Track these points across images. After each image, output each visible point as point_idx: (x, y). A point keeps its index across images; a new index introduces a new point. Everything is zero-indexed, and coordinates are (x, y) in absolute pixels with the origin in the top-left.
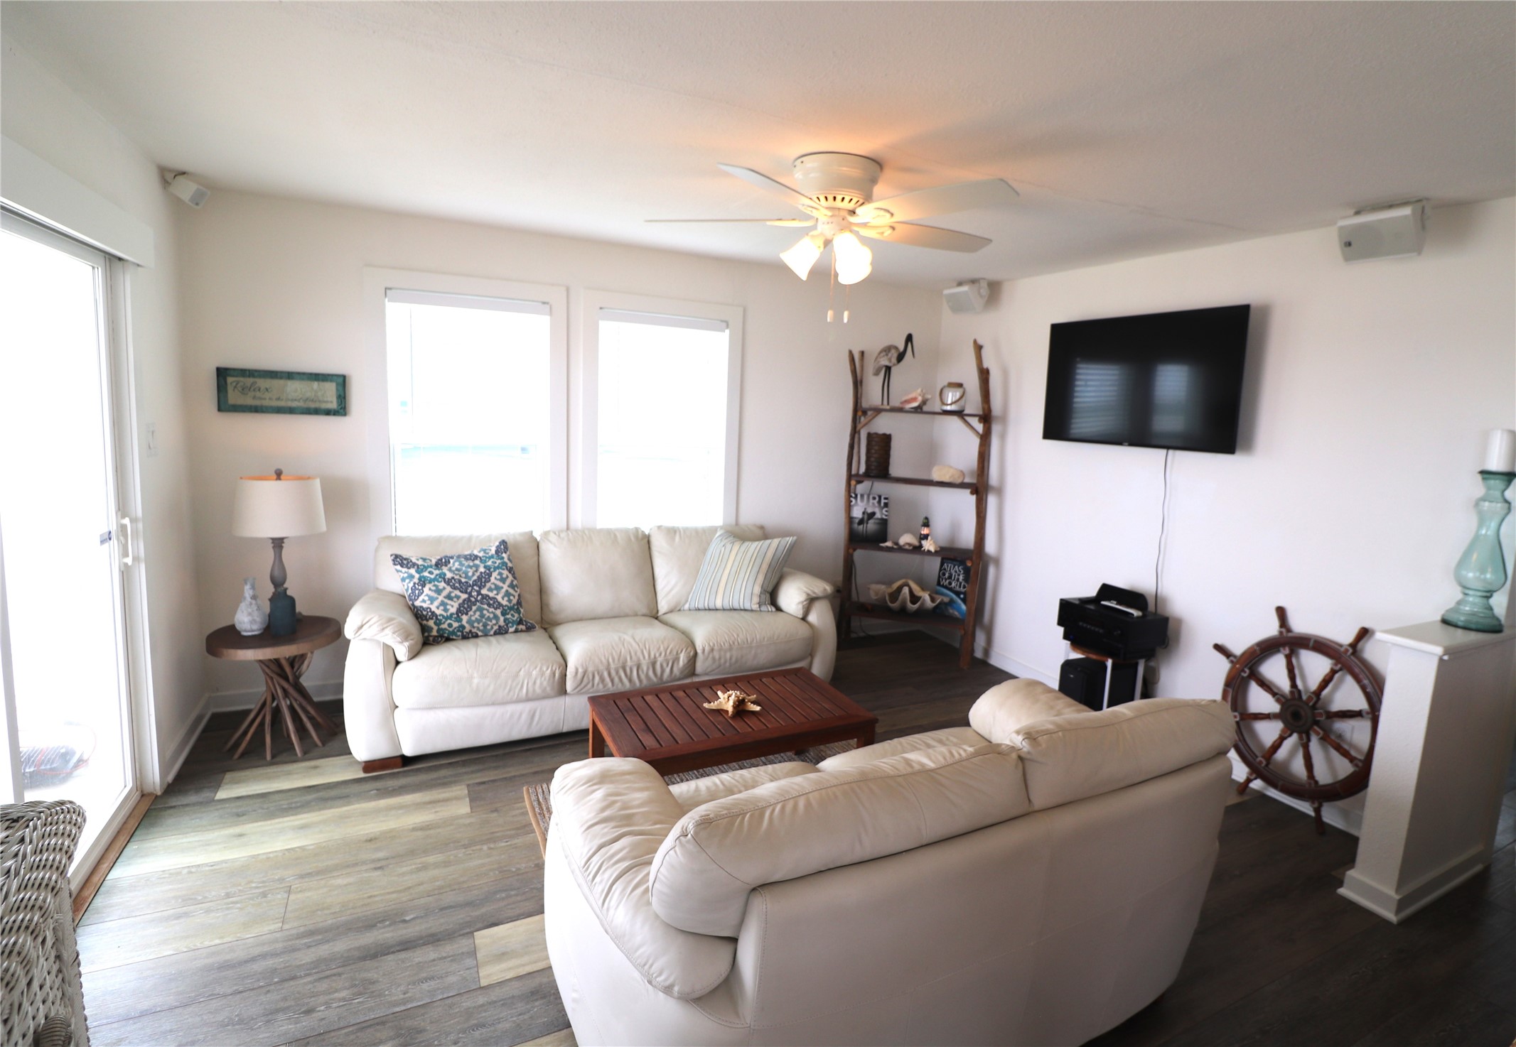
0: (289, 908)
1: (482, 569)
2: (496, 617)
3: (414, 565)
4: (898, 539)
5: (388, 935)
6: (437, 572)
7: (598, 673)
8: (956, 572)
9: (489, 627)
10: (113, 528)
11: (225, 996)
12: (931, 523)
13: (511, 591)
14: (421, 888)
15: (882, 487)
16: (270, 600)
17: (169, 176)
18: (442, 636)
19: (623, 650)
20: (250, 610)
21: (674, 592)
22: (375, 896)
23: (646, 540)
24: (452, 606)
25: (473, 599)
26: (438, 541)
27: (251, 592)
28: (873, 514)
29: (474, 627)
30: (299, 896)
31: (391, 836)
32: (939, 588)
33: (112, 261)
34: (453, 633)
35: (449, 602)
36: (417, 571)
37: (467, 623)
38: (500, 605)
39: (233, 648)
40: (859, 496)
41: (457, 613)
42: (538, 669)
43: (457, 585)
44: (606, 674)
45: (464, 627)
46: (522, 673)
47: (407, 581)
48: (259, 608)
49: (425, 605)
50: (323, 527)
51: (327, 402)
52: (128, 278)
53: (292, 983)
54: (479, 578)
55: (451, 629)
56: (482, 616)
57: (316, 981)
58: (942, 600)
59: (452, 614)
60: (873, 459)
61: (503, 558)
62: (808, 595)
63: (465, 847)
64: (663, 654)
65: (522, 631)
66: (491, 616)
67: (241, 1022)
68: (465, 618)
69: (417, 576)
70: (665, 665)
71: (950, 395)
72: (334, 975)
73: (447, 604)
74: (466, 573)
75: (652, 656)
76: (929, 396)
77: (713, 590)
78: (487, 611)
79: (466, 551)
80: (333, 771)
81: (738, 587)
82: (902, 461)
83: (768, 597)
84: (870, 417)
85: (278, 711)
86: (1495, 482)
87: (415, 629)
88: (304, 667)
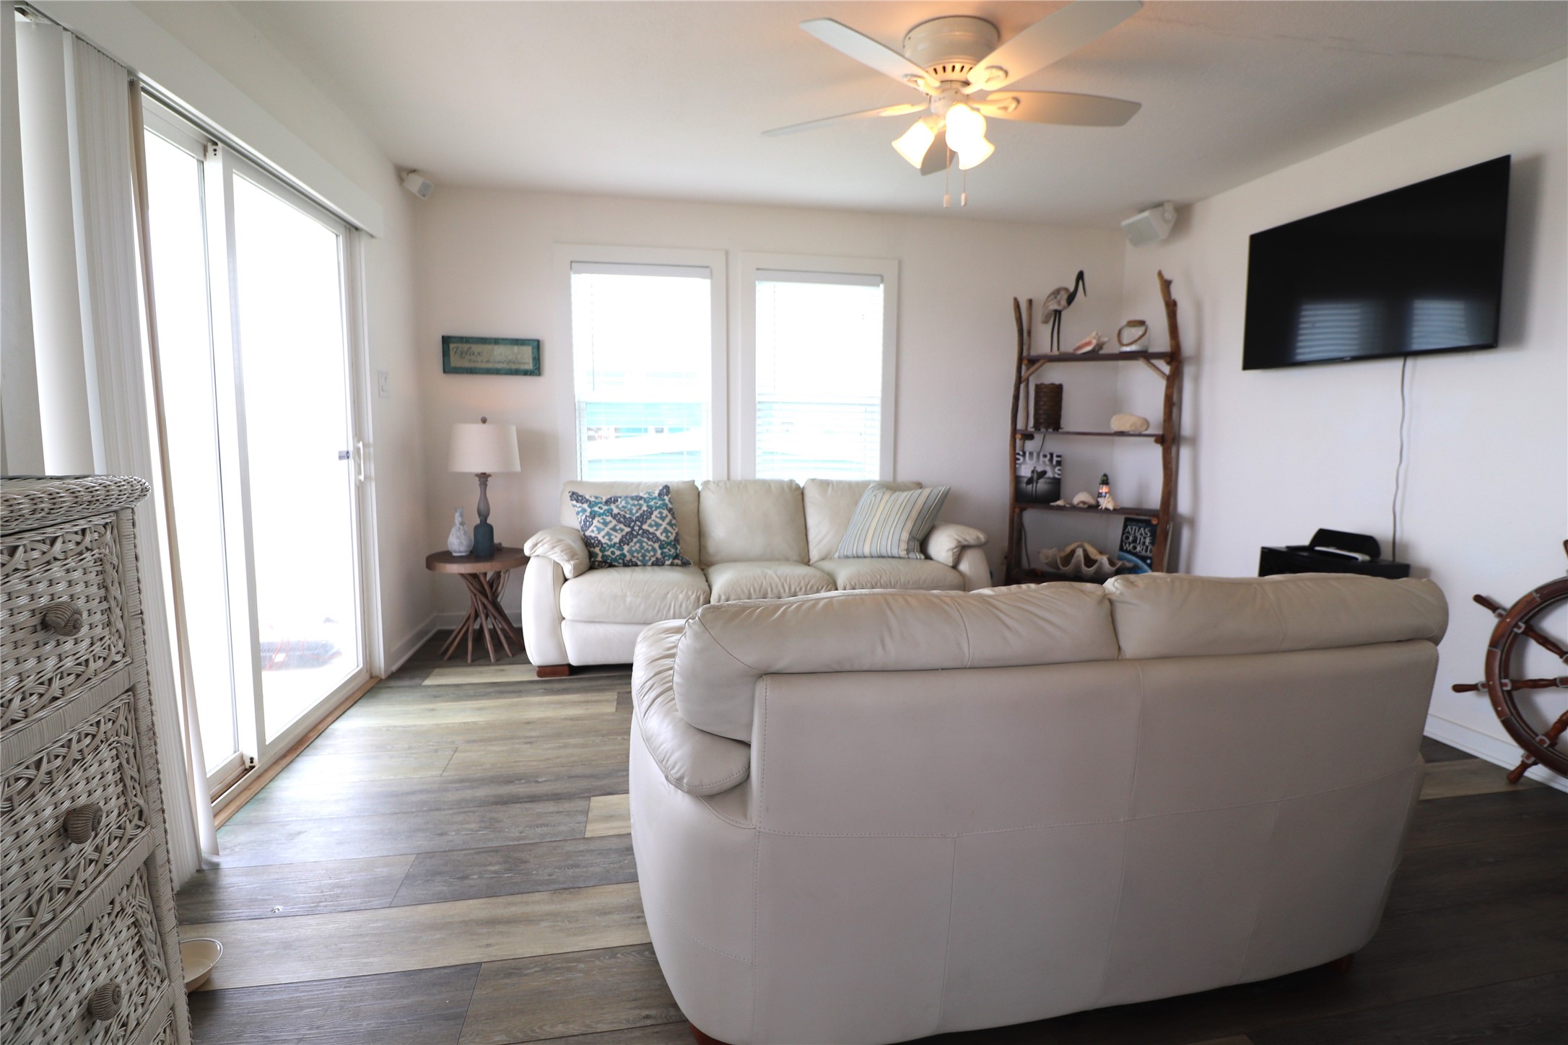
0: (451, 762)
1: (645, 508)
2: (654, 549)
3: (587, 501)
4: (1072, 499)
5: (521, 790)
6: (605, 508)
8: (1141, 534)
9: (647, 558)
10: (351, 449)
12: (1110, 481)
13: (670, 528)
14: (558, 760)
15: (1055, 444)
18: (605, 562)
19: (764, 582)
20: (458, 534)
21: (824, 542)
22: (519, 761)
23: (800, 492)
24: (616, 537)
25: (635, 533)
26: (612, 485)
27: (460, 519)
28: (1044, 473)
29: (634, 557)
30: (462, 754)
31: (544, 722)
32: (1122, 553)
33: (351, 230)
34: (615, 560)
35: (614, 533)
36: (589, 506)
37: (628, 552)
38: (658, 540)
39: (442, 562)
40: (1027, 454)
41: (620, 543)
42: (684, 592)
43: (622, 519)
45: (625, 556)
46: (669, 596)
47: (581, 514)
48: (465, 533)
49: (593, 535)
50: (518, 467)
51: (524, 363)
52: (363, 244)
53: (436, 812)
54: (642, 515)
55: (614, 557)
56: (642, 547)
57: (455, 814)
58: (1123, 564)
59: (615, 544)
60: (1041, 412)
61: (664, 500)
62: (959, 542)
63: (603, 736)
65: (677, 565)
66: (650, 548)
67: (392, 833)
68: (626, 548)
69: (589, 510)
71: (1130, 334)
72: (470, 812)
73: (612, 535)
74: (631, 510)
76: (1106, 339)
77: (862, 538)
78: (647, 544)
79: (634, 494)
80: (514, 674)
81: (886, 533)
82: (1075, 413)
83: (917, 544)
84: (1035, 367)
85: (480, 625)
87: (583, 554)
88: (499, 586)
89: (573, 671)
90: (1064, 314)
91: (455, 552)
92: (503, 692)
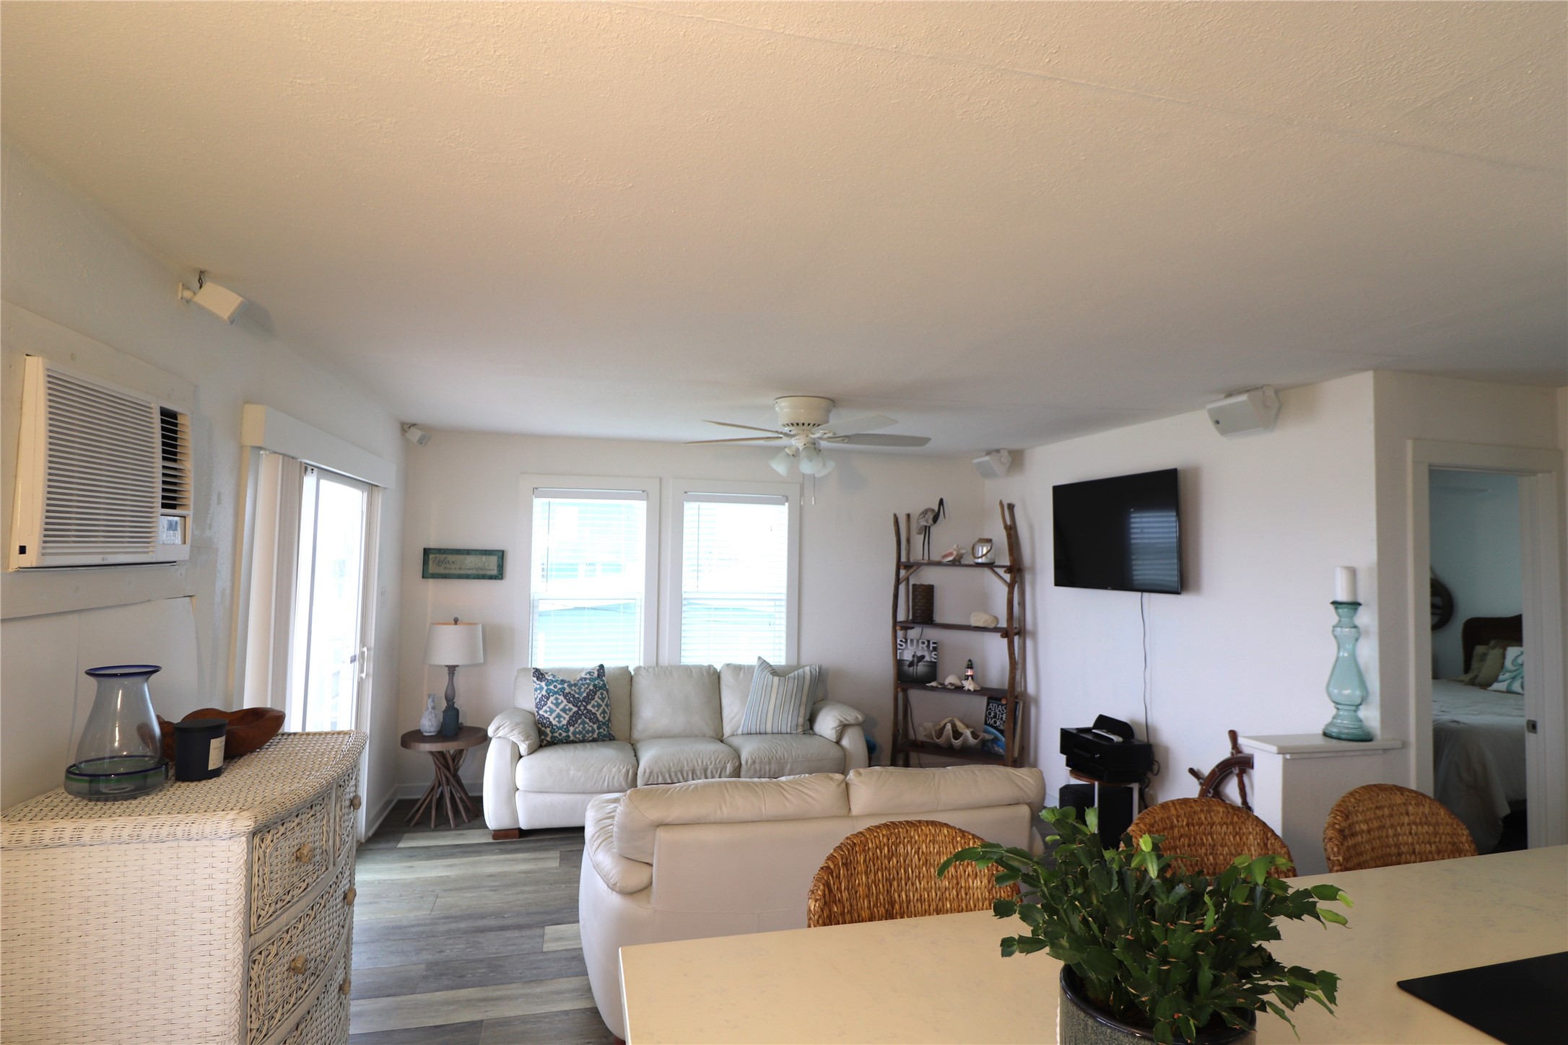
0: (436, 905)
1: (591, 687)
2: (593, 729)
3: (544, 679)
4: (945, 679)
5: (492, 923)
6: (559, 687)
7: (661, 775)
8: (1000, 711)
9: (588, 737)
10: (358, 653)
11: (395, 940)
12: (974, 665)
14: (517, 903)
15: (932, 634)
16: (443, 713)
18: (553, 741)
20: (431, 716)
21: (736, 720)
22: (488, 904)
23: (717, 676)
24: (565, 718)
25: (580, 713)
27: (432, 704)
28: (923, 657)
29: (578, 736)
30: (443, 900)
31: (504, 875)
32: (984, 726)
33: (373, 489)
34: (563, 739)
35: (564, 714)
36: (546, 685)
37: (573, 732)
38: (597, 721)
39: (417, 742)
40: (909, 641)
41: (567, 725)
42: (617, 767)
44: (667, 775)
45: (569, 736)
46: (604, 769)
47: (537, 693)
48: (436, 716)
49: (544, 717)
50: (481, 659)
51: (491, 570)
52: (380, 496)
53: (433, 939)
54: (587, 697)
55: (560, 738)
56: (584, 728)
57: (447, 939)
58: (985, 737)
59: (564, 725)
60: (917, 607)
61: (601, 681)
62: (841, 722)
63: (551, 884)
64: (714, 763)
65: (610, 742)
66: (590, 727)
67: (403, 952)
68: (572, 729)
69: (546, 688)
70: (714, 772)
71: (980, 549)
72: (458, 938)
73: (561, 717)
74: (579, 691)
75: (705, 764)
76: (964, 551)
78: (588, 725)
80: (473, 837)
82: (945, 610)
83: (805, 723)
84: (911, 570)
85: (442, 795)
86: (1343, 611)
87: (534, 734)
88: (461, 761)
89: (523, 833)
90: (932, 529)
91: (426, 732)
92: (465, 852)
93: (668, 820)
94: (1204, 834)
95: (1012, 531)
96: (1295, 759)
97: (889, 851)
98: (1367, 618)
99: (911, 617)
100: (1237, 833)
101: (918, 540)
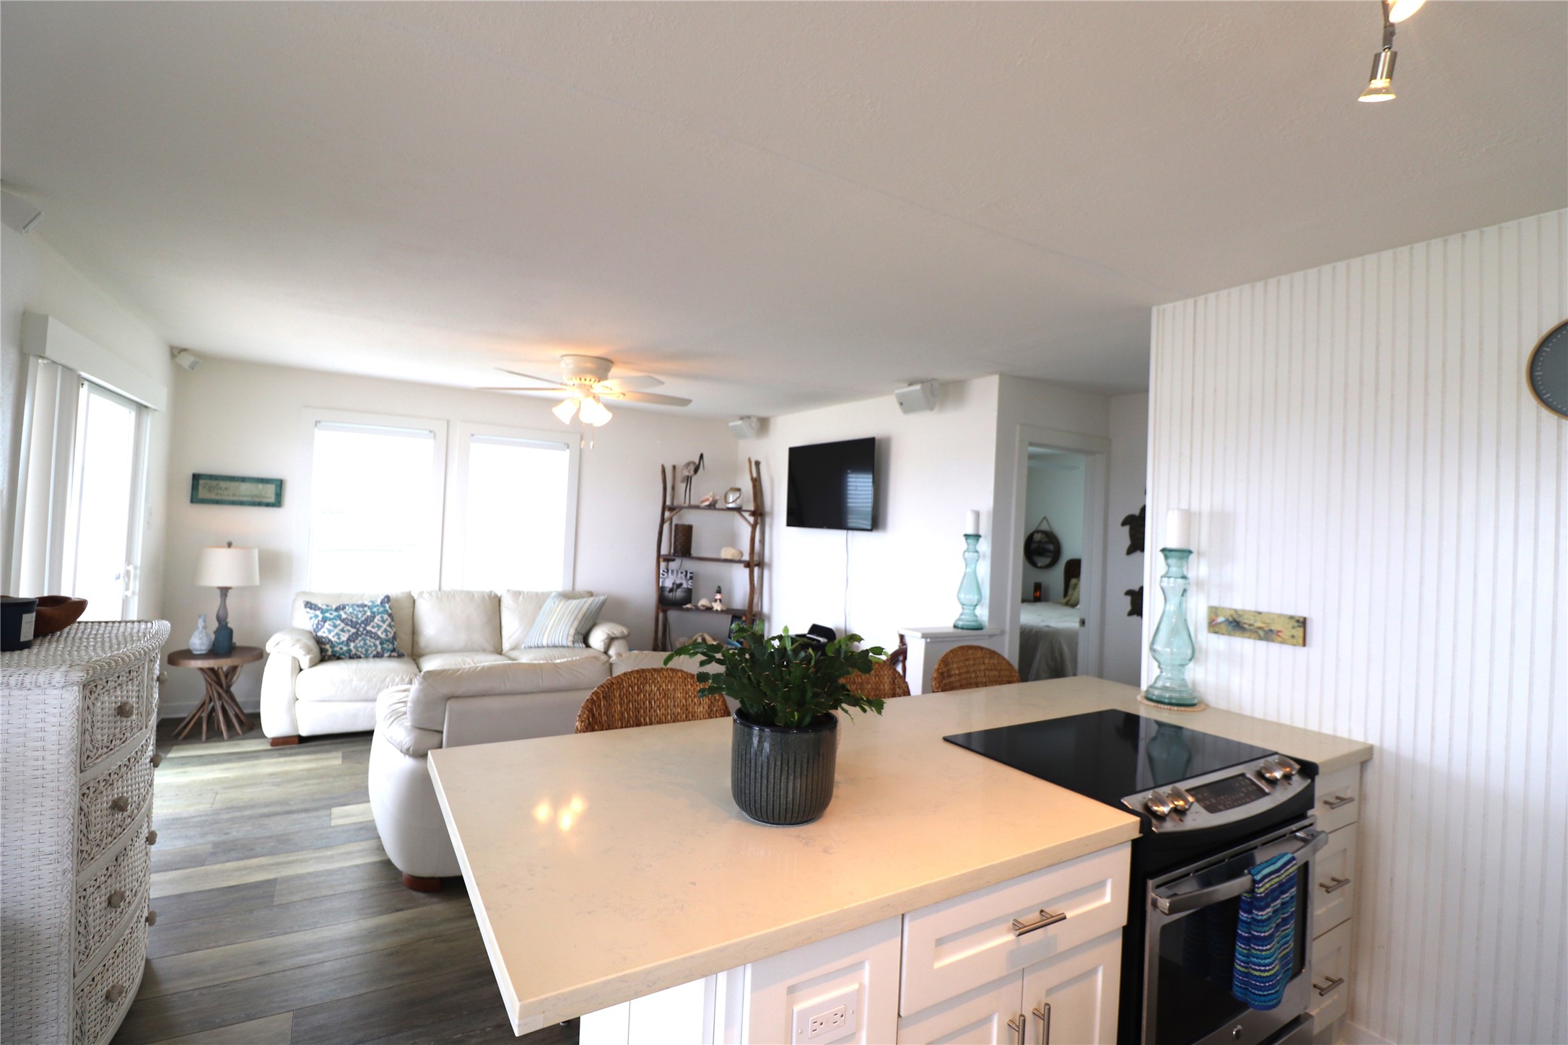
0: (216, 799)
1: (369, 613)
2: (375, 645)
3: (319, 608)
4: (698, 602)
5: (278, 809)
6: (335, 614)
9: (369, 652)
10: (122, 572)
12: (723, 590)
13: (389, 629)
14: (301, 793)
15: (689, 565)
16: (215, 633)
17: (175, 352)
18: (334, 656)
20: (201, 636)
21: (515, 636)
22: (272, 795)
23: (497, 599)
24: (344, 637)
25: (360, 633)
26: (340, 596)
27: (203, 624)
28: (681, 584)
29: (358, 651)
30: (223, 795)
31: (286, 773)
32: (729, 640)
33: (141, 408)
34: (343, 654)
35: (342, 633)
36: (321, 613)
37: (353, 648)
38: (379, 638)
39: (186, 659)
40: (670, 572)
41: (347, 641)
42: (400, 676)
43: (349, 623)
45: (350, 650)
46: (388, 679)
47: (314, 619)
48: (207, 635)
49: (324, 635)
50: (257, 582)
51: (268, 498)
52: (149, 418)
53: (217, 825)
54: (366, 619)
55: (341, 651)
56: (365, 644)
57: (232, 824)
59: (343, 642)
60: (678, 543)
61: (385, 607)
62: (609, 635)
63: (336, 777)
65: (394, 657)
66: (372, 644)
67: (187, 837)
68: (352, 645)
69: (321, 616)
71: (731, 495)
72: (242, 823)
73: (340, 635)
74: (357, 616)
76: (718, 497)
77: (542, 632)
78: (370, 641)
79: (359, 603)
80: (250, 745)
81: (559, 631)
82: (701, 545)
83: (581, 637)
84: (674, 512)
85: (213, 709)
86: (971, 541)
87: (316, 649)
88: (235, 678)
89: (302, 740)
90: (693, 479)
92: (240, 758)
93: (458, 693)
94: (856, 676)
95: (757, 483)
96: (934, 642)
97: (638, 688)
98: (984, 546)
99: (672, 551)
100: (877, 675)
101: (681, 487)
